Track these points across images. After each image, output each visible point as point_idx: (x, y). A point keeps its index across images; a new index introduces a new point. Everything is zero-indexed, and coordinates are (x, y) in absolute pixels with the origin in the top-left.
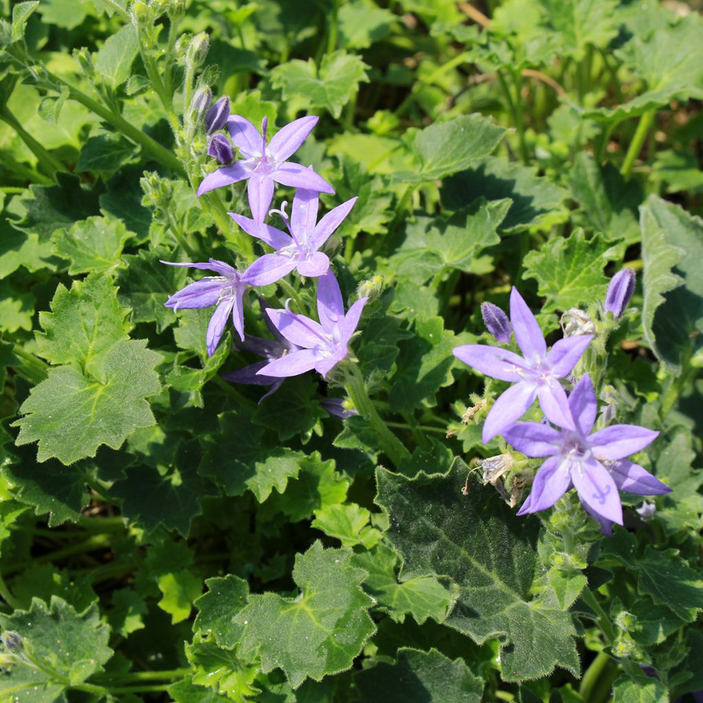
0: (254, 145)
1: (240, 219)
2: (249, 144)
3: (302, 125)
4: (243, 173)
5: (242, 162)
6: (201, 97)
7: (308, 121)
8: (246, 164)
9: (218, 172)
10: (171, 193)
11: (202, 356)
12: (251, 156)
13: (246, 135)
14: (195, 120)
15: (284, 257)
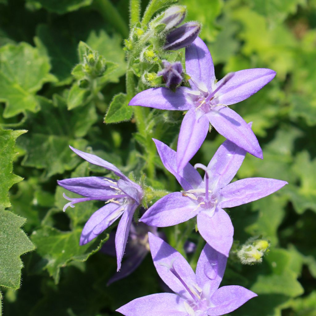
0: (204, 77)
1: (162, 149)
2: (200, 74)
3: (259, 77)
4: (183, 103)
5: (186, 91)
6: (175, 16)
7: (266, 75)
8: (189, 94)
9: (159, 91)
10: (103, 72)
11: (73, 221)
12: (197, 88)
13: (201, 64)
14: (159, 32)
15: (189, 200)
